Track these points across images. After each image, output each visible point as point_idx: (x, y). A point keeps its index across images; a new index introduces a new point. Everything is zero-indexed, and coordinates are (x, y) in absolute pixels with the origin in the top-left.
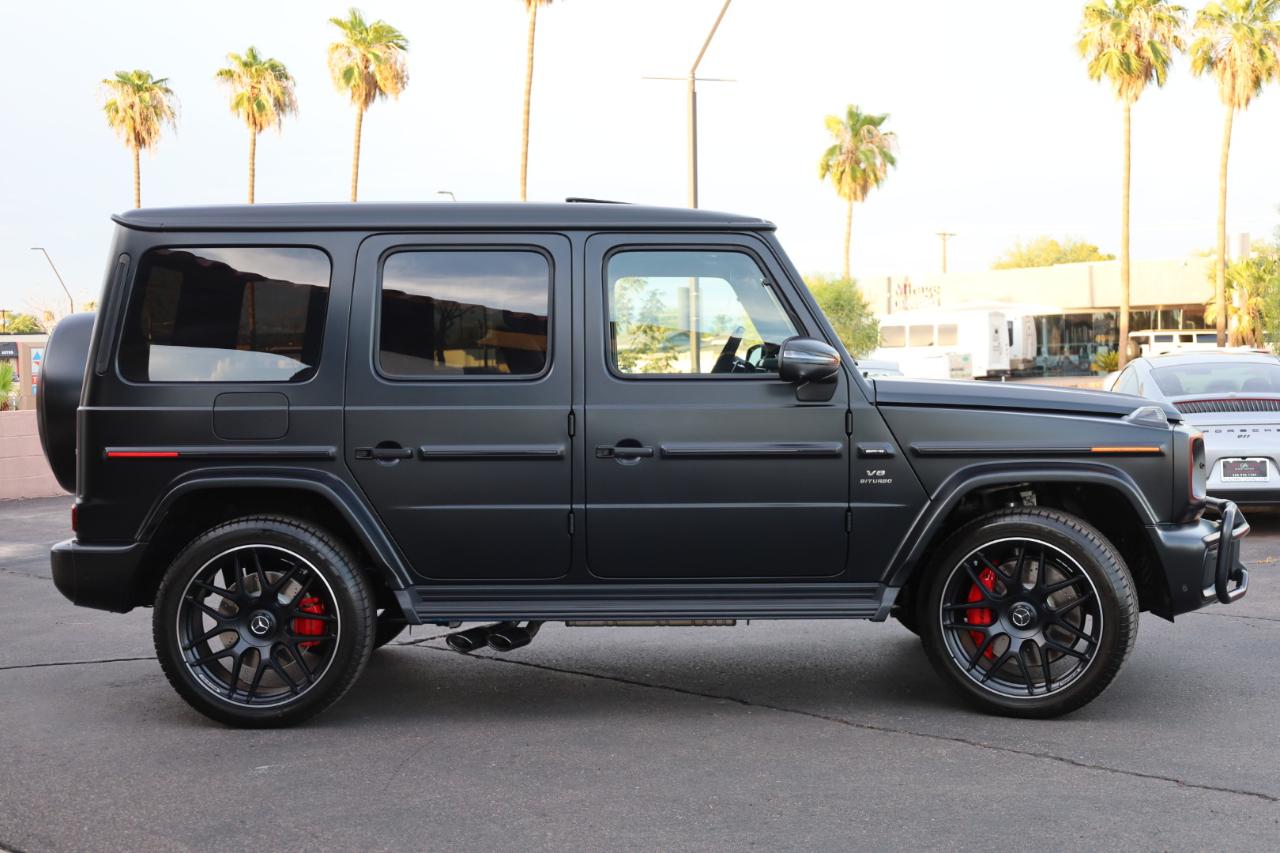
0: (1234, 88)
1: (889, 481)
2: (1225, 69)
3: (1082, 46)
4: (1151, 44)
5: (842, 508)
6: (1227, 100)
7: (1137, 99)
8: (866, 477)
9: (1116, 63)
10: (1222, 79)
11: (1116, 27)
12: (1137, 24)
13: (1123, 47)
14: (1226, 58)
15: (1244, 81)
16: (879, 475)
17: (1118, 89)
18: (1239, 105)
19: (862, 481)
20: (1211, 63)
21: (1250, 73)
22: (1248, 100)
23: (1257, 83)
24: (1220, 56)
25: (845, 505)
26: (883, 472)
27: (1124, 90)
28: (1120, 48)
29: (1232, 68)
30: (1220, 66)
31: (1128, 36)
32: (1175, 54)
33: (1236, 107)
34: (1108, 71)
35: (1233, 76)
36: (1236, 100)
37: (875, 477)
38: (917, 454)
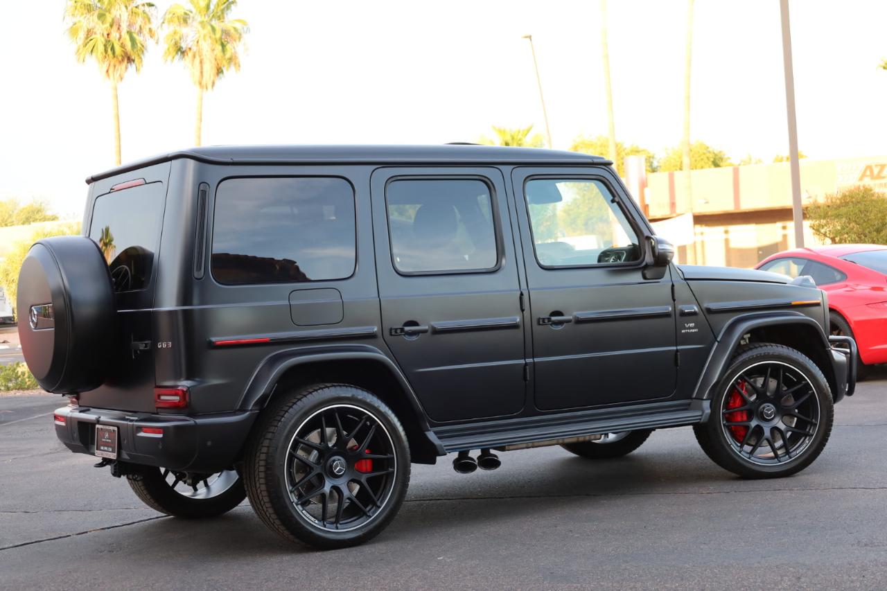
0: (202, 72)
1: (696, 330)
2: (194, 56)
3: (73, 31)
4: (130, 33)
5: (673, 350)
6: (197, 83)
7: (122, 79)
8: (685, 328)
9: (101, 48)
10: (193, 65)
11: (101, 17)
12: (118, 17)
13: (108, 35)
14: (194, 48)
15: (209, 69)
16: (691, 327)
17: (105, 69)
18: (207, 88)
19: (683, 331)
20: (181, 51)
21: (213, 61)
22: (213, 83)
23: (219, 71)
24: (190, 46)
25: (674, 348)
26: (693, 324)
27: (110, 72)
28: (106, 35)
29: (200, 56)
30: (190, 54)
31: (111, 26)
32: (150, 43)
33: (205, 89)
34: (94, 54)
35: (201, 62)
36: (204, 83)
37: (690, 328)
38: (709, 311)
